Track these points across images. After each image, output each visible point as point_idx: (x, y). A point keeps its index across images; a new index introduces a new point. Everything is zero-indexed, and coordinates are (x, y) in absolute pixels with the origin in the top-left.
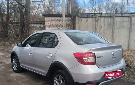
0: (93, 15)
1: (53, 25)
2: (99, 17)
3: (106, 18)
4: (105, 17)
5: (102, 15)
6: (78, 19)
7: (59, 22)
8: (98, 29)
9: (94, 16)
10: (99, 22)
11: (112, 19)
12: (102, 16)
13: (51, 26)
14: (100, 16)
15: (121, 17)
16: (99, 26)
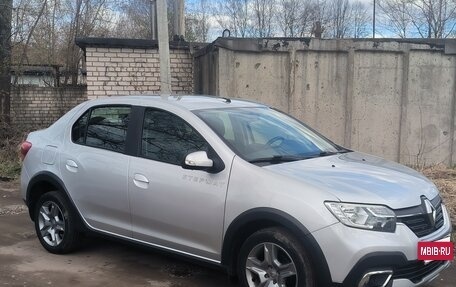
0: (278, 45)
1: (119, 79)
2: (298, 51)
3: (322, 55)
4: (319, 52)
5: (310, 44)
6: (228, 59)
7: (142, 70)
8: (298, 95)
9: (281, 49)
10: (300, 70)
11: (343, 60)
12: (310, 47)
13: (109, 83)
14: (303, 47)
15: (373, 52)
16: (299, 83)
